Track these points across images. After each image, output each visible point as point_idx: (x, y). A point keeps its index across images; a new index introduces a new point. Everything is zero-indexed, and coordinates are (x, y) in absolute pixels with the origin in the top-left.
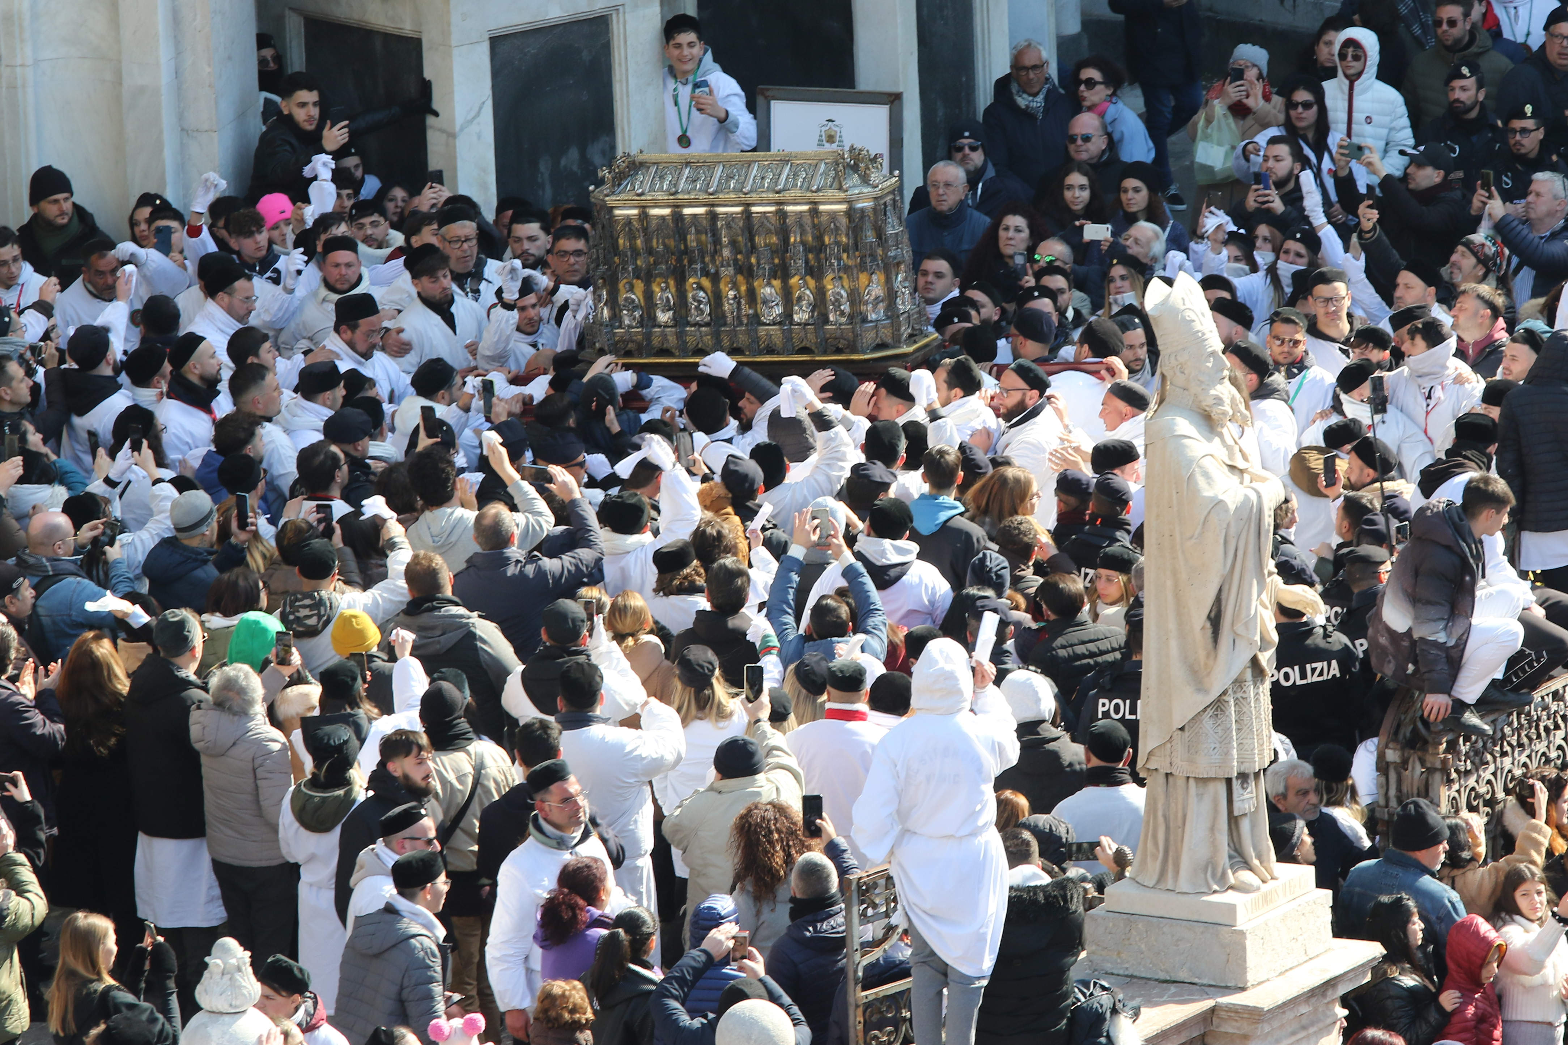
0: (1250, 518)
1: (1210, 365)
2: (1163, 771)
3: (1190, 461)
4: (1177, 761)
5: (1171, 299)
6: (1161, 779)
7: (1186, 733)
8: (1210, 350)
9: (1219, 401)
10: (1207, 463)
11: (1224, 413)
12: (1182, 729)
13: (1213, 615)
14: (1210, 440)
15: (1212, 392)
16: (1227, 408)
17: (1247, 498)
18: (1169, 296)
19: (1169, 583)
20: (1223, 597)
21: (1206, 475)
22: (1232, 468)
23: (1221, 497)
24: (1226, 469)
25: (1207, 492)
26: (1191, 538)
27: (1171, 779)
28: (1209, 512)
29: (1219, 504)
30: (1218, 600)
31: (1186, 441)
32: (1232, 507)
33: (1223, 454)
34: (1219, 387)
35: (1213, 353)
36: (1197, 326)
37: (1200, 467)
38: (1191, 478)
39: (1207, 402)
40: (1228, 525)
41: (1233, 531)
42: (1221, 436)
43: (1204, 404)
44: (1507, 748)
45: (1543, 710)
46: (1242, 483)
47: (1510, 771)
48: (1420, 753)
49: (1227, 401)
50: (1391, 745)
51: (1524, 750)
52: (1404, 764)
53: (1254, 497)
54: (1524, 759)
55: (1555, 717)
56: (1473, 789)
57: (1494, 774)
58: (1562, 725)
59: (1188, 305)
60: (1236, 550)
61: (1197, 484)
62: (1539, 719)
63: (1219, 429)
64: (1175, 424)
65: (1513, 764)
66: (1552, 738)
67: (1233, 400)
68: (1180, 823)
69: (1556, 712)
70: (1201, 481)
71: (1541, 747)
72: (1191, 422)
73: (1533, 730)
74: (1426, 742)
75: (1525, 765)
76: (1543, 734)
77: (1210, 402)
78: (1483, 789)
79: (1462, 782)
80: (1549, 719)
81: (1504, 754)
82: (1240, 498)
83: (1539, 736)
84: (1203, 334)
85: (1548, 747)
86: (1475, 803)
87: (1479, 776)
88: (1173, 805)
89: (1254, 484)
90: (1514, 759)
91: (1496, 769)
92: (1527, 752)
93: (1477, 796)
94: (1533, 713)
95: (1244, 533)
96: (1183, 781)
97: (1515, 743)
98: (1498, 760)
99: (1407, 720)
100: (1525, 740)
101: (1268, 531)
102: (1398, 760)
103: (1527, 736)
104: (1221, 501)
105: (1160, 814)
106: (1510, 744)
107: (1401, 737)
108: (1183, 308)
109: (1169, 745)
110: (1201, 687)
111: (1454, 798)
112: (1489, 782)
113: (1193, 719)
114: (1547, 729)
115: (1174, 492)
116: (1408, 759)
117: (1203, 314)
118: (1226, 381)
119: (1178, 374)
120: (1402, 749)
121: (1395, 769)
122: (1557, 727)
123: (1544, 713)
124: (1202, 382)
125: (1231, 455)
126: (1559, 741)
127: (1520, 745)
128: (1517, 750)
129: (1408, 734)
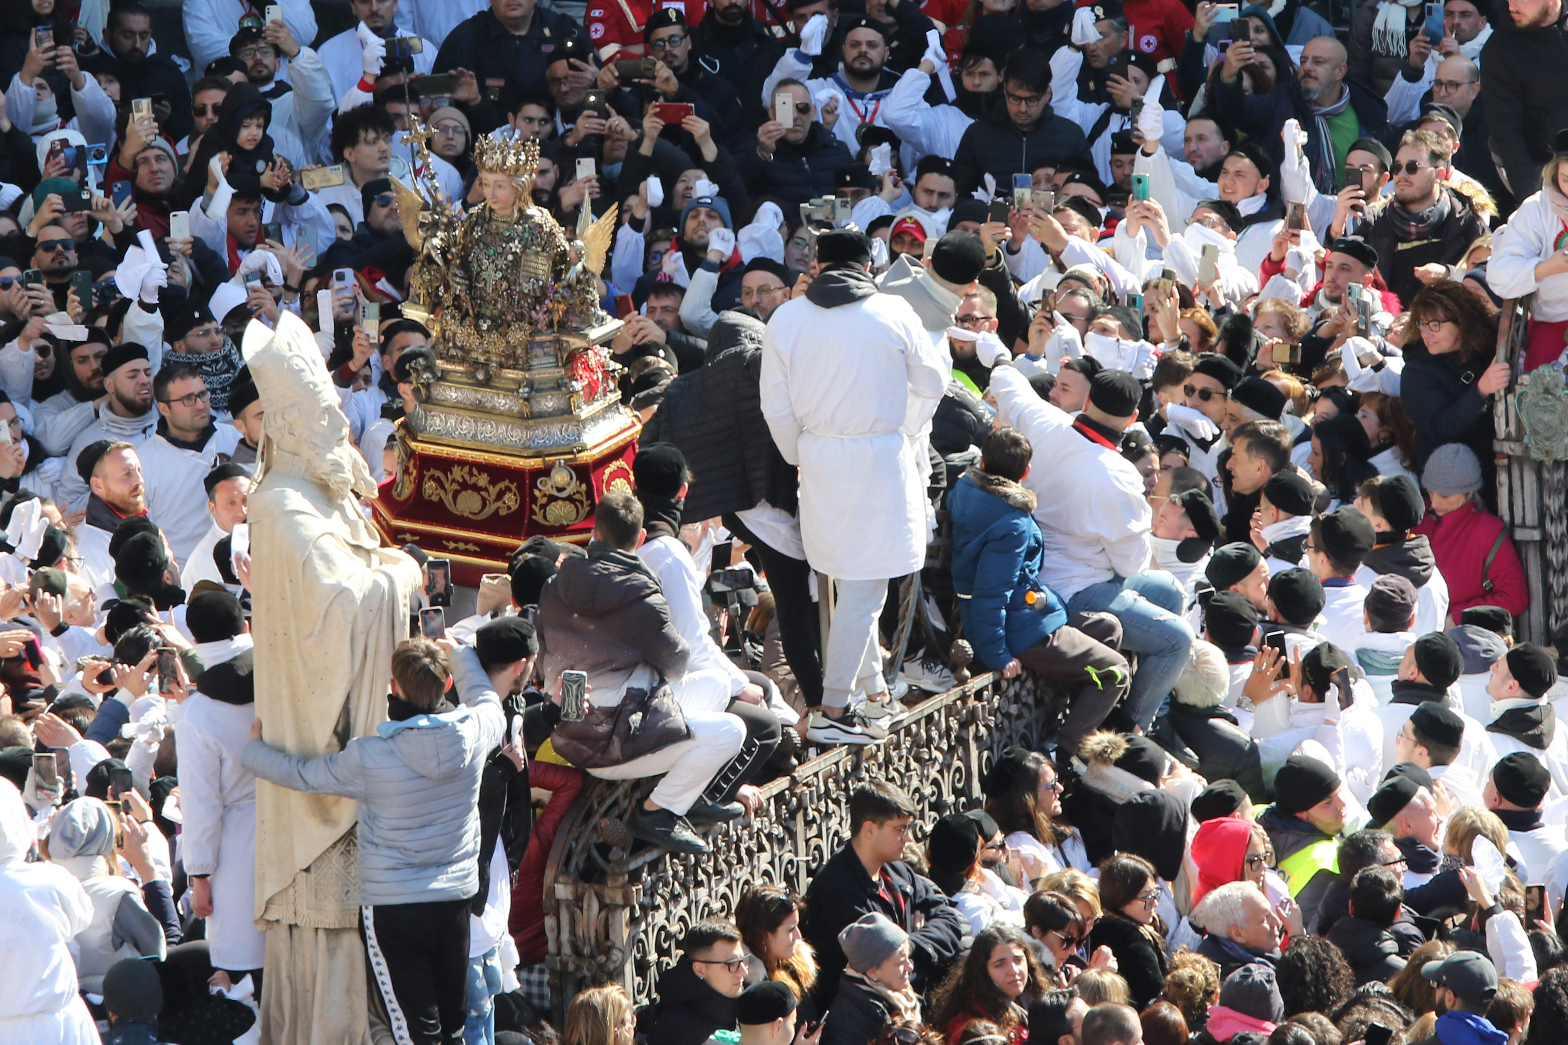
0: (380, 609)
1: (325, 423)
2: (285, 923)
3: (305, 543)
4: (303, 910)
5: (275, 345)
6: (284, 933)
7: (313, 875)
8: (324, 404)
9: (338, 467)
10: (326, 543)
11: (345, 482)
12: (307, 870)
13: (340, 728)
14: (328, 516)
15: (329, 456)
16: (348, 475)
17: (376, 584)
18: (272, 340)
19: (285, 692)
20: (352, 706)
21: (326, 558)
22: (357, 548)
23: (345, 584)
24: (349, 550)
25: (328, 579)
26: (310, 635)
27: (295, 932)
28: (331, 604)
29: (342, 593)
30: (346, 710)
31: (299, 518)
32: (359, 596)
33: (345, 532)
34: (337, 450)
35: (328, 409)
36: (308, 377)
37: (317, 548)
38: (307, 563)
39: (323, 469)
40: (355, 617)
41: (360, 627)
42: (342, 509)
43: (320, 472)
44: (702, 877)
45: (744, 828)
46: (369, 566)
47: (707, 905)
48: (597, 887)
49: (348, 467)
50: (561, 879)
51: (723, 877)
52: (578, 900)
53: (384, 583)
54: (722, 889)
55: (758, 836)
56: (663, 928)
57: (688, 909)
58: (767, 846)
59: (296, 351)
60: (366, 648)
61: (315, 569)
62: (739, 839)
63: (339, 502)
64: (285, 497)
65: (710, 895)
66: (755, 862)
67: (355, 465)
68: (309, 986)
69: (759, 830)
70: (320, 566)
71: (743, 874)
72: (304, 495)
73: (733, 854)
74: (603, 873)
75: (724, 897)
76: (745, 858)
77: (327, 468)
78: (674, 928)
79: (650, 919)
80: (751, 839)
81: (699, 884)
82: (368, 584)
83: (740, 861)
84: (316, 386)
85: (752, 874)
86: (666, 946)
87: (669, 913)
88: (299, 963)
89: (386, 567)
90: (710, 889)
91: (690, 902)
92: (726, 881)
93: (669, 936)
94: (732, 832)
95: (375, 627)
96: (312, 933)
97: (711, 871)
98: (692, 891)
99: (580, 847)
100: (724, 866)
101: (404, 624)
102: (570, 897)
103: (726, 861)
104: (346, 589)
105: (284, 975)
106: (705, 872)
107: (572, 867)
108: (289, 354)
109: (292, 891)
110: (327, 819)
111: (641, 941)
112: (682, 919)
113: (320, 857)
114: (749, 851)
115: (287, 582)
116: (583, 895)
117: (314, 362)
118: (346, 442)
119: (287, 436)
120: (575, 883)
121: (568, 907)
122: (761, 849)
123: (746, 832)
124: (315, 445)
125: (355, 533)
126: (764, 866)
127: (718, 872)
128: (714, 878)
129: (581, 865)
